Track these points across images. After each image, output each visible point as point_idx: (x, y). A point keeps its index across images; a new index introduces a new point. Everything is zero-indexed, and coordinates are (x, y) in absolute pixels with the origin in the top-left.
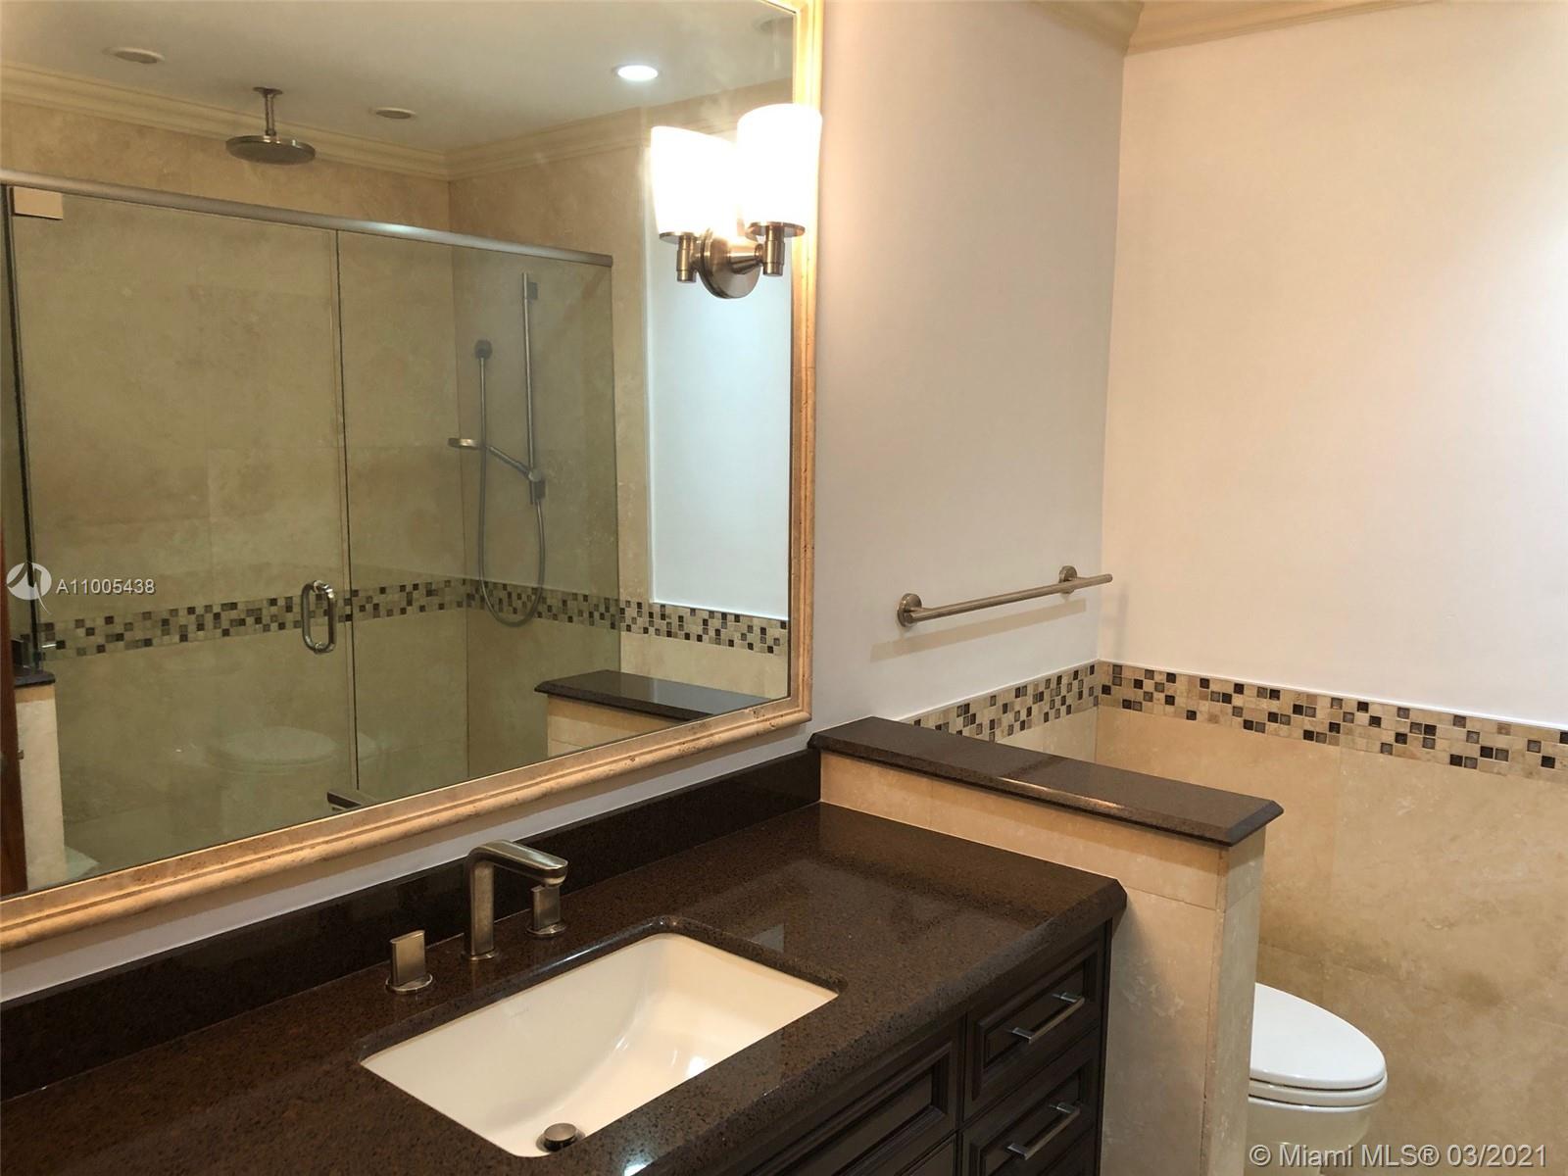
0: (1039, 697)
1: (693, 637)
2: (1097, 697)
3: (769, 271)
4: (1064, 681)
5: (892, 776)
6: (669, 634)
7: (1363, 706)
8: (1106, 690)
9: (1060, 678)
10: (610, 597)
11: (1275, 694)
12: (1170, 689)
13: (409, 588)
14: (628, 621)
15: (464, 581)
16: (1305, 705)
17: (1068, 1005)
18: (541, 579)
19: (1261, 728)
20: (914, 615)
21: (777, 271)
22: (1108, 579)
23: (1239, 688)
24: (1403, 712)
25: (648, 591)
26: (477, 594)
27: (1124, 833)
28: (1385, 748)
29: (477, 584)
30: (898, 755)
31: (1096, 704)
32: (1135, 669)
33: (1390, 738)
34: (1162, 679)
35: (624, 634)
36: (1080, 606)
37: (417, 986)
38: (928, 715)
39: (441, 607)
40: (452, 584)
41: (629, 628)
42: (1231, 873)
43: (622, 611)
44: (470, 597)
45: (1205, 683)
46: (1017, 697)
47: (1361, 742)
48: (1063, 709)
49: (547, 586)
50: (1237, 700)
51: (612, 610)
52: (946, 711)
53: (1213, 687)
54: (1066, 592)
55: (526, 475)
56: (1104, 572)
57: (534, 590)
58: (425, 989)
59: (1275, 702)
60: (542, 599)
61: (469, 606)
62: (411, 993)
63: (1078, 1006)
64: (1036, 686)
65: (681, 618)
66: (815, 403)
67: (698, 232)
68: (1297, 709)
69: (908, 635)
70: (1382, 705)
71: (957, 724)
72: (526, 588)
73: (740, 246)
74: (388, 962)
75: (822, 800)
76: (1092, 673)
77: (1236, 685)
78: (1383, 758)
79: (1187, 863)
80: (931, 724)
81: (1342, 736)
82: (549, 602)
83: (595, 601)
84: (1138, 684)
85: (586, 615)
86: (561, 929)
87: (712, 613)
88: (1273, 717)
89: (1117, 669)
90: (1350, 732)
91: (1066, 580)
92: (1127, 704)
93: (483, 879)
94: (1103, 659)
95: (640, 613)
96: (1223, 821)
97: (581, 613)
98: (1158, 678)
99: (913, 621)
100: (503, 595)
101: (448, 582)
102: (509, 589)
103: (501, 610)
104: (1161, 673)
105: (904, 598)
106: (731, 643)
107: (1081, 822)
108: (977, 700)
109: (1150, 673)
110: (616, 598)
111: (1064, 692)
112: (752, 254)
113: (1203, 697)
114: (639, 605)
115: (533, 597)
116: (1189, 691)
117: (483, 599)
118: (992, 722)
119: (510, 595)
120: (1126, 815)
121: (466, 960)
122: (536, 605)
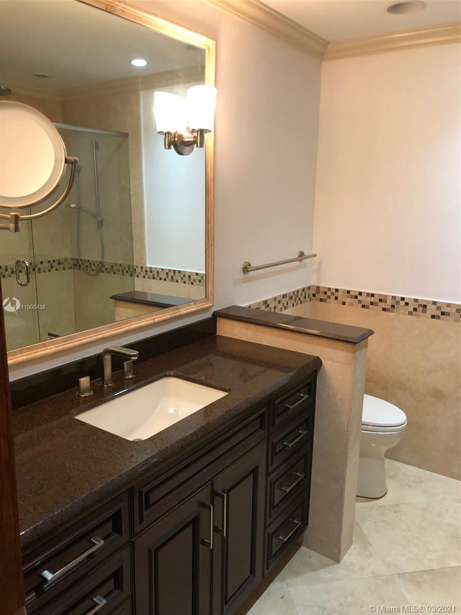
0: (291, 298)
1: (163, 279)
2: (311, 298)
3: (199, 146)
4: (300, 292)
5: (242, 325)
6: (154, 278)
7: (403, 299)
8: (314, 295)
9: (298, 291)
10: (130, 264)
11: (373, 295)
12: (336, 294)
13: (52, 262)
14: (137, 273)
15: (72, 259)
16: (383, 299)
17: (303, 397)
18: (103, 257)
19: (368, 307)
20: (248, 269)
21: (202, 146)
22: (315, 256)
23: (360, 294)
24: (416, 300)
25: (145, 263)
26: (77, 264)
27: (321, 341)
28: (410, 313)
29: (77, 260)
30: (244, 317)
31: (310, 300)
32: (324, 288)
33: (411, 310)
34: (334, 291)
35: (136, 278)
36: (305, 265)
37: (87, 394)
38: (253, 305)
39: (64, 269)
40: (68, 260)
41: (138, 276)
42: (357, 353)
43: (135, 270)
44: (75, 265)
45: (348, 292)
46: (283, 298)
47: (402, 311)
48: (299, 302)
49: (105, 261)
50: (360, 298)
51: (131, 269)
52: (259, 303)
53: (351, 293)
54: (301, 260)
55: (96, 218)
56: (314, 253)
57: (100, 262)
58: (90, 395)
59: (372, 298)
60: (104, 266)
61: (74, 268)
62: (86, 397)
63: (306, 397)
64: (290, 294)
65: (158, 272)
66: (214, 193)
67: (173, 132)
68: (380, 300)
69: (246, 276)
70: (409, 298)
71: (263, 308)
72: (96, 261)
73: (188, 137)
74: (78, 387)
75: (217, 334)
76: (309, 289)
77: (359, 292)
78: (409, 317)
79: (342, 350)
80: (254, 308)
81: (395, 310)
82: (106, 267)
83: (124, 266)
84: (325, 293)
85: (121, 271)
86: (134, 376)
87: (170, 270)
88: (372, 303)
89: (318, 288)
90: (398, 308)
91: (300, 256)
92: (321, 300)
93: (108, 359)
94: (313, 284)
95: (142, 271)
96: (354, 336)
97: (119, 271)
98: (332, 291)
99: (248, 271)
100: (88, 264)
101: (66, 259)
102: (90, 262)
103: (87, 270)
104: (333, 289)
105: (245, 263)
106: (177, 281)
107: (307, 338)
108: (270, 299)
109: (329, 289)
110: (132, 264)
111: (299, 296)
112: (192, 140)
113: (348, 297)
114: (142, 267)
115: (100, 265)
116: (343, 295)
117: (80, 265)
118: (275, 307)
119: (90, 264)
120: (321, 335)
121: (102, 386)
122: (101, 268)
